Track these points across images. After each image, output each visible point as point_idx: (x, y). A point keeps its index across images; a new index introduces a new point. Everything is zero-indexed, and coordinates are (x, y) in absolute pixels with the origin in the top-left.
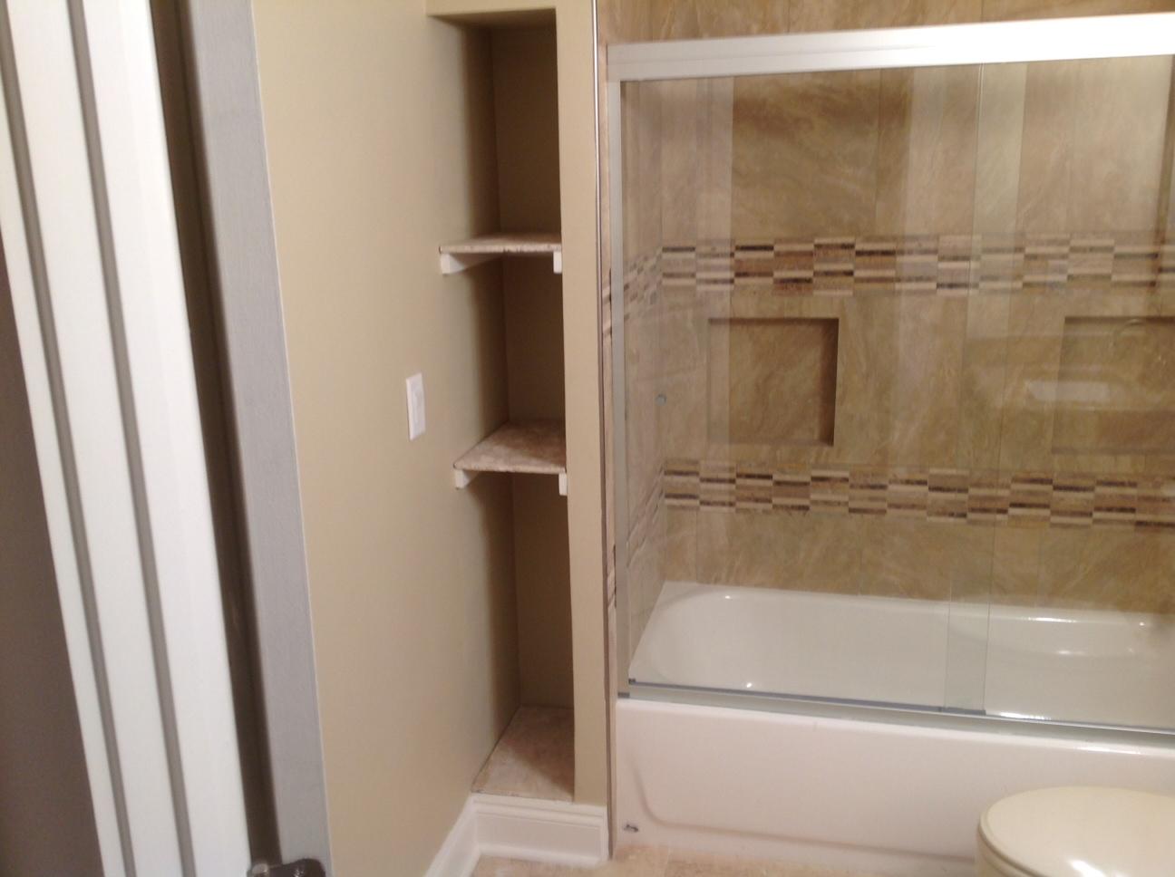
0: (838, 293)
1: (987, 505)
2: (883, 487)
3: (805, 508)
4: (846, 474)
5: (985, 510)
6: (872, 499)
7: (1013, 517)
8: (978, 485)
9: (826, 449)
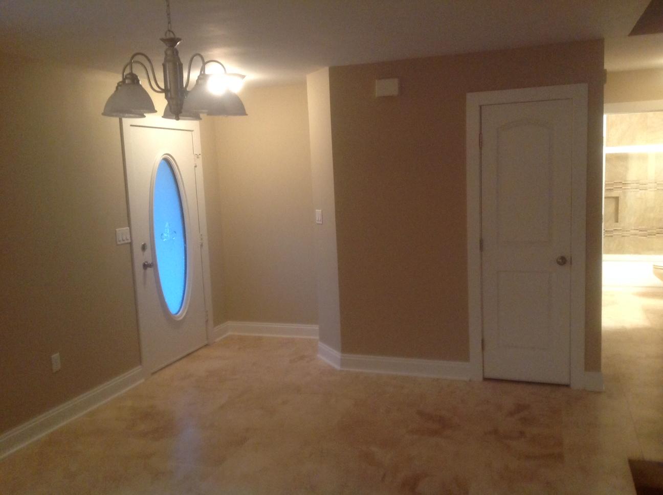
0: (619, 191)
2: (629, 231)
3: (612, 236)
4: (621, 229)
5: (651, 235)
6: (627, 234)
7: (657, 236)
8: (649, 230)
9: (616, 223)
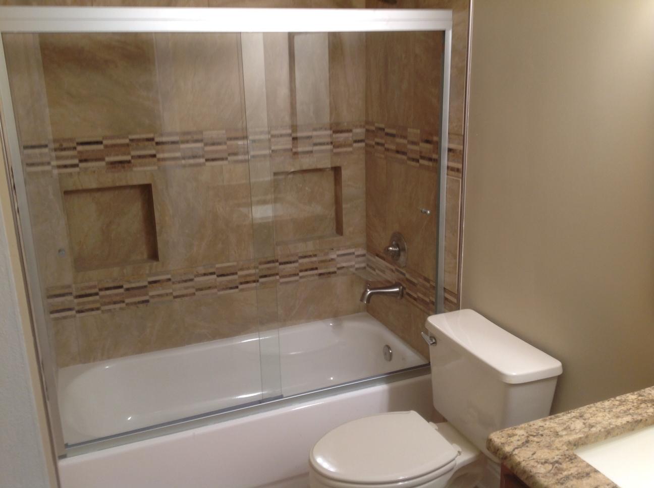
1: (248, 279)
2: (191, 280)
3: (147, 301)
4: (169, 276)
5: (247, 282)
6: (186, 288)
7: (263, 283)
9: (155, 263)
